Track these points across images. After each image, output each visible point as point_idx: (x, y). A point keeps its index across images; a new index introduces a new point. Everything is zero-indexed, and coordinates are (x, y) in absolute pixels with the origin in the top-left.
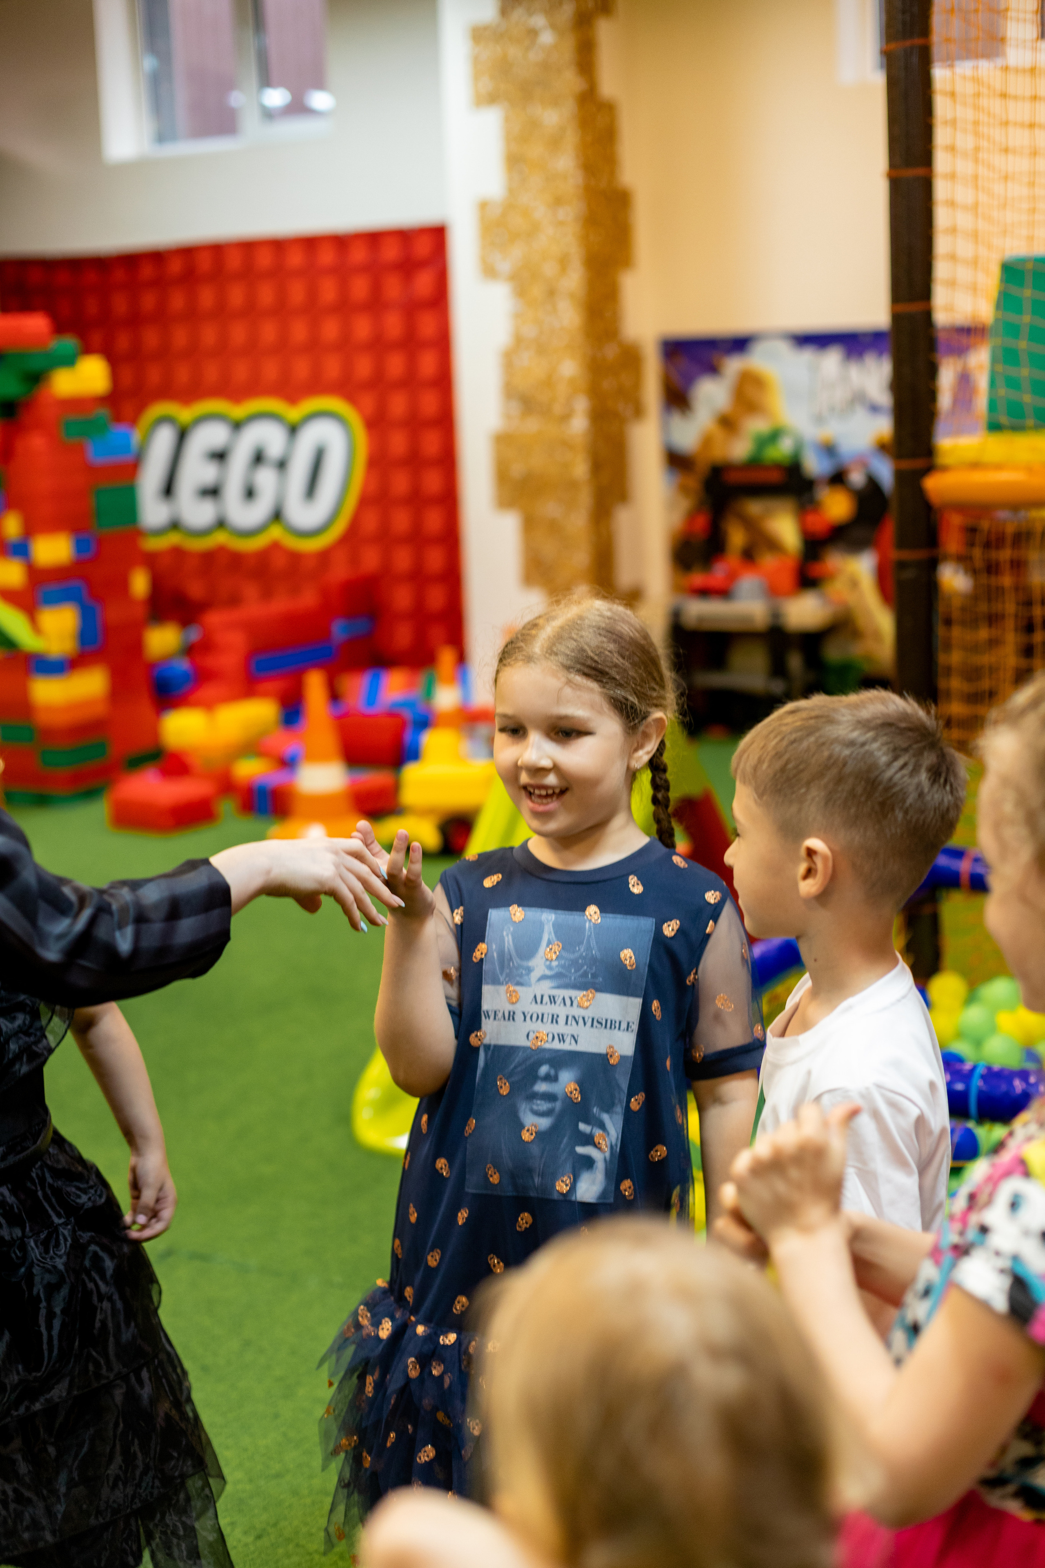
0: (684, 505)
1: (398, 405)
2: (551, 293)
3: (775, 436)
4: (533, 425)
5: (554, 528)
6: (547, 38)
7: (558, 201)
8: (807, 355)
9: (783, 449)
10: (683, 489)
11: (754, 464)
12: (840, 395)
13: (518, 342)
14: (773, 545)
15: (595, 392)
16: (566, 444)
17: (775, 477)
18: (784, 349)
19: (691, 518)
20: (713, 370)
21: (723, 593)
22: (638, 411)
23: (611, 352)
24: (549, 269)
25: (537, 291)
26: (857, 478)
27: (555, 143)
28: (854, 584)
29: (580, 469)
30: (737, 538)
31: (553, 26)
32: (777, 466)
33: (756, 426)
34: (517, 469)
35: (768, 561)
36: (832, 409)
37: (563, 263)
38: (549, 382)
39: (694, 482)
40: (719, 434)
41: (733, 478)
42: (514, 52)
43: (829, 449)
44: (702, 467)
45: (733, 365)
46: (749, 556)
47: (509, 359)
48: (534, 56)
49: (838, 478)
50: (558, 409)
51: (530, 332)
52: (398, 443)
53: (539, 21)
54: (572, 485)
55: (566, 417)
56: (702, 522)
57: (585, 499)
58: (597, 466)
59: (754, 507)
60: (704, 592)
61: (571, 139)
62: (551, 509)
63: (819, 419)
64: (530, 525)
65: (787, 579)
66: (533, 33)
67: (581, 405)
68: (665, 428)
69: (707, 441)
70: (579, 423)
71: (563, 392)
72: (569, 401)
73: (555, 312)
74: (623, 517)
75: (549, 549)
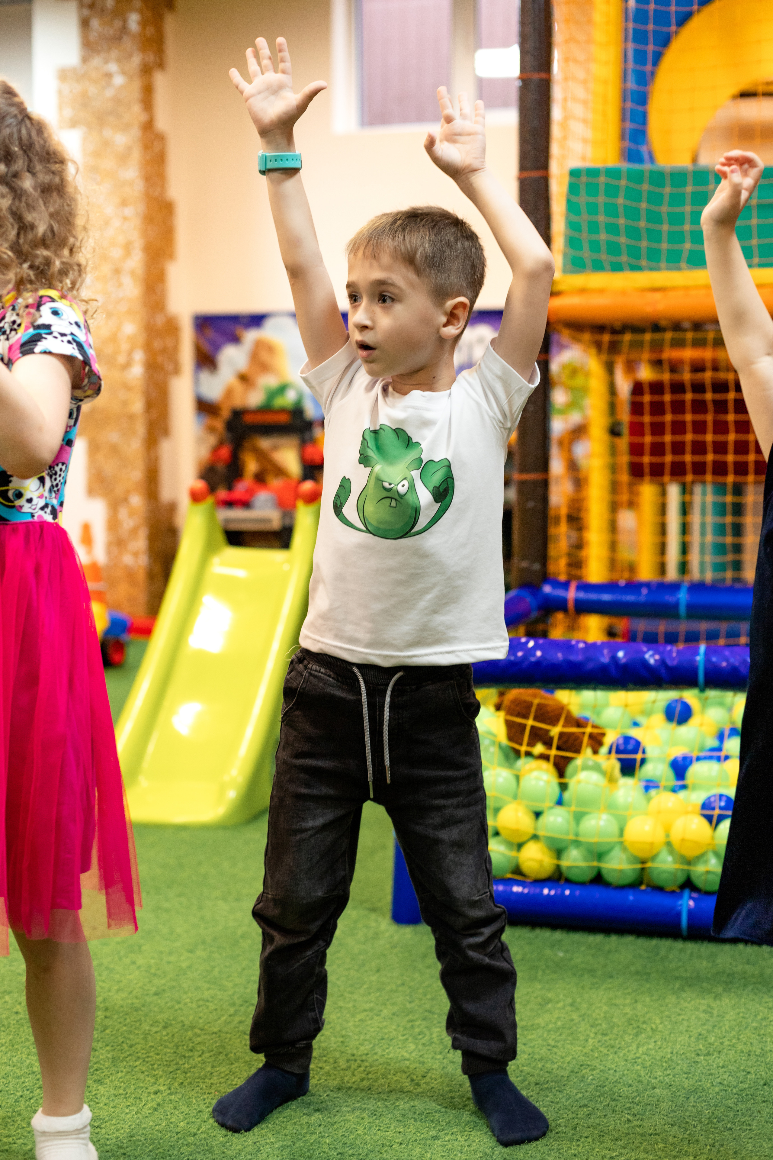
0: (211, 441)
2: (117, 271)
3: (282, 389)
5: (114, 449)
6: (119, 80)
7: (124, 203)
9: (289, 398)
10: (211, 430)
11: (265, 409)
14: (280, 471)
15: (148, 348)
16: (127, 387)
17: (283, 419)
18: (290, 325)
19: (215, 450)
20: (236, 340)
21: (245, 504)
22: (177, 370)
23: (160, 320)
24: (116, 253)
27: (123, 158)
29: (138, 406)
30: (251, 466)
31: (123, 72)
32: (283, 410)
33: (267, 382)
35: (275, 483)
37: (128, 248)
38: (114, 338)
39: (219, 424)
40: (239, 387)
41: (249, 419)
42: (92, 90)
44: (226, 413)
45: (251, 336)
46: (260, 479)
48: (109, 93)
50: (121, 359)
53: (113, 67)
54: (131, 418)
55: (127, 365)
56: (225, 452)
57: (140, 429)
58: (149, 405)
59: (265, 443)
60: (231, 503)
61: (136, 155)
62: (113, 436)
64: (94, 449)
65: (291, 494)
66: (109, 76)
67: (139, 356)
68: (196, 381)
69: (229, 393)
70: (137, 371)
71: (125, 346)
72: (130, 353)
73: (120, 285)
74: (165, 447)
75: (109, 467)
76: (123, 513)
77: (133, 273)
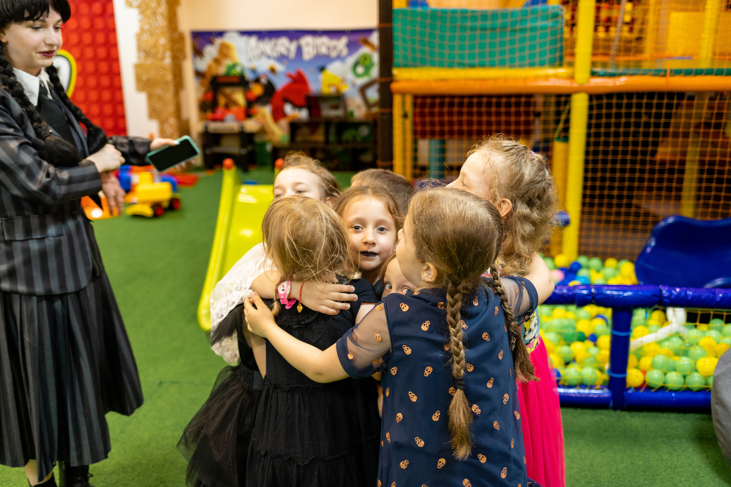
0: (203, 90)
1: (89, 53)
2: (154, 13)
3: (234, 66)
4: (150, 61)
5: (160, 98)
8: (244, 39)
10: (202, 84)
11: (227, 75)
12: (257, 52)
13: (142, 30)
14: (235, 103)
15: (172, 49)
16: (163, 68)
17: (236, 80)
18: (236, 36)
19: (206, 93)
20: (211, 43)
21: (221, 120)
22: (184, 57)
23: (176, 36)
24: (153, 5)
25: (149, 12)
26: (264, 80)
28: (264, 116)
29: (169, 77)
30: (222, 101)
32: (235, 76)
33: (227, 63)
34: (144, 77)
35: (234, 109)
36: (254, 57)
38: (155, 46)
39: (207, 81)
40: (214, 65)
41: (221, 80)
43: (254, 71)
44: (209, 77)
45: (218, 41)
46: (227, 107)
47: (139, 37)
49: (257, 81)
50: (160, 56)
51: (146, 27)
52: (90, 67)
54: (166, 83)
55: (163, 58)
56: (210, 95)
57: (171, 88)
58: (175, 76)
59: (228, 90)
60: (215, 120)
62: (158, 91)
63: (250, 60)
64: (150, 97)
65: (242, 115)
67: (167, 53)
68: (194, 63)
69: (210, 68)
70: (168, 61)
71: (161, 50)
72: (164, 52)
73: (156, 20)
74: (183, 94)
75: (158, 106)
76: (166, 126)
77: (162, 14)
